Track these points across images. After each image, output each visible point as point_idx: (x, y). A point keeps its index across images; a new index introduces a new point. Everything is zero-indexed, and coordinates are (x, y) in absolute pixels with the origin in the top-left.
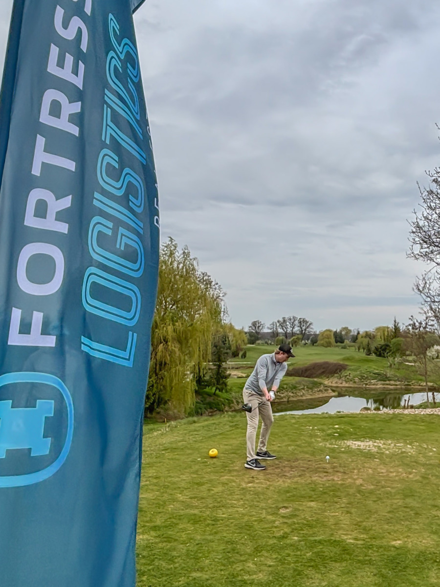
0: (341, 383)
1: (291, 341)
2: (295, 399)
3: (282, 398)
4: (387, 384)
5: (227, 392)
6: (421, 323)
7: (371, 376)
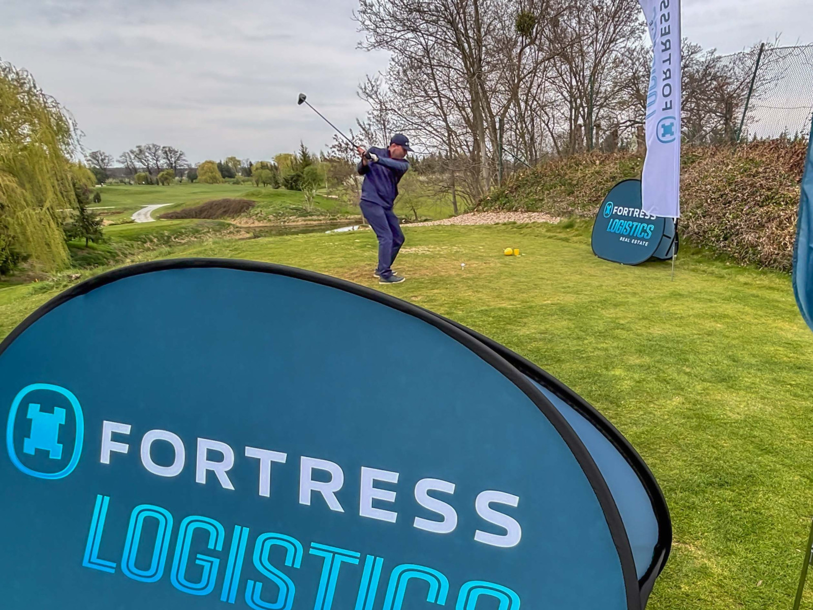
0: (253, 223)
1: (160, 178)
4: (310, 220)
5: (104, 242)
7: (288, 212)
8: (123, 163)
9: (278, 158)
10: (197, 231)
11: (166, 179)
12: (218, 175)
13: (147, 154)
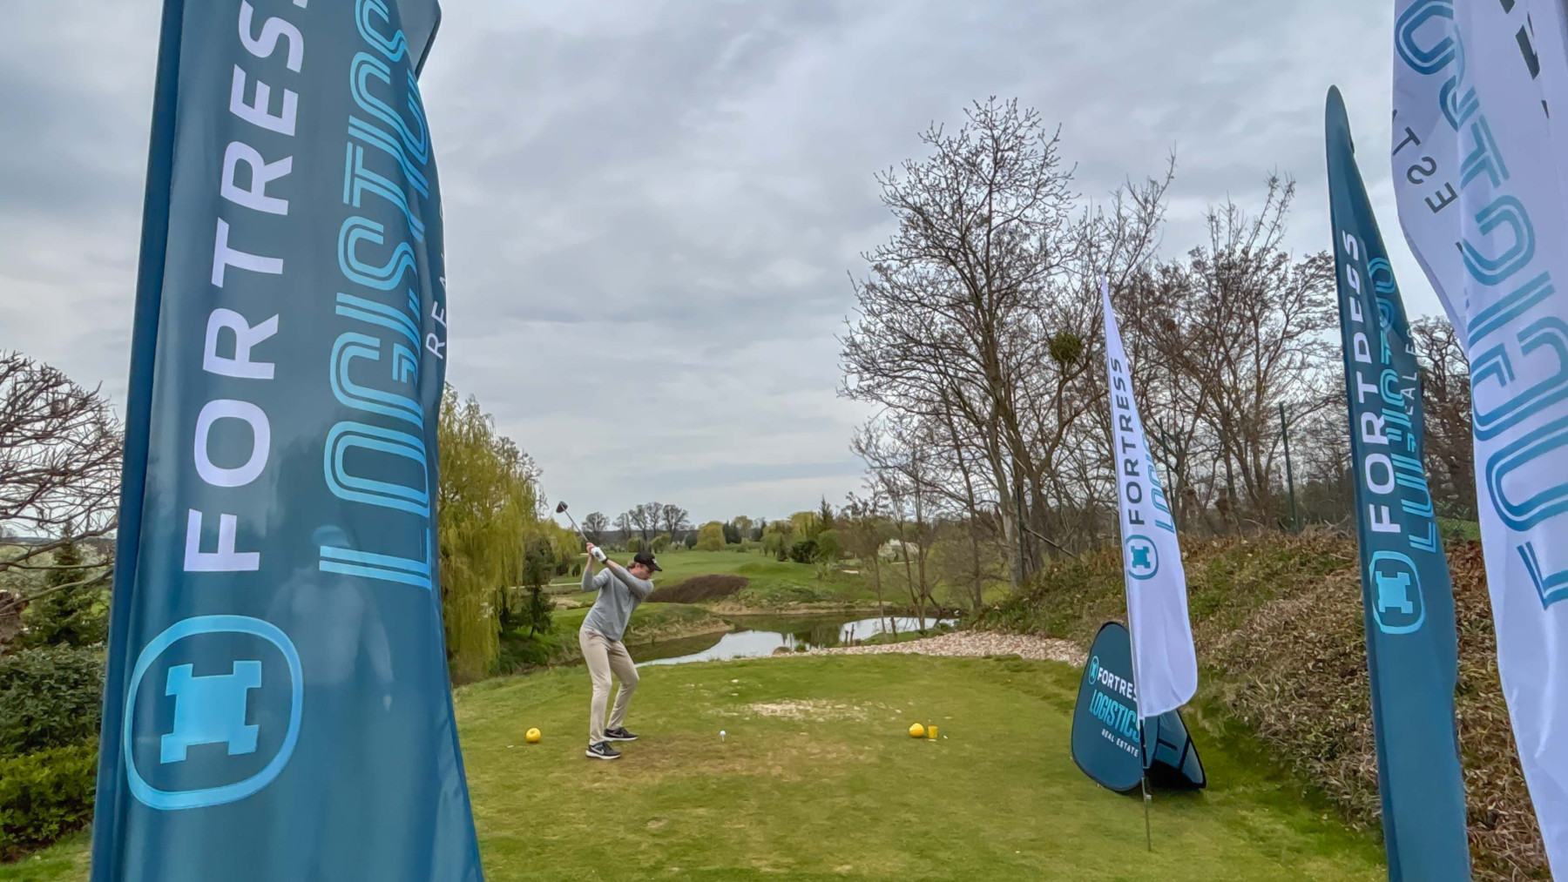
0: (740, 609)
1: (654, 544)
2: (664, 639)
4: (816, 608)
5: (551, 633)
6: (865, 504)
7: (788, 596)
8: (619, 526)
9: (796, 517)
10: (663, 620)
11: (661, 545)
12: (722, 539)
13: (646, 515)
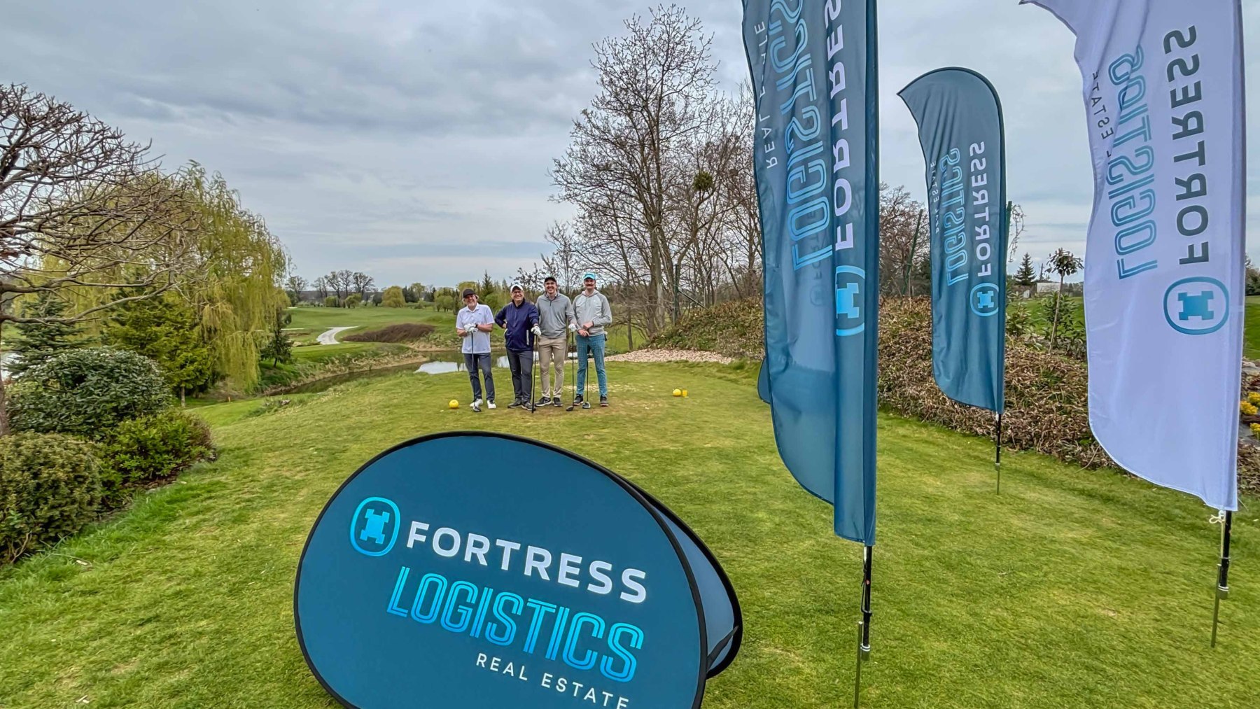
0: (431, 347)
1: (347, 302)
2: (378, 367)
3: (362, 367)
5: (290, 363)
8: (316, 287)
9: (462, 285)
10: (377, 355)
11: (353, 302)
12: (402, 299)
13: (339, 279)
